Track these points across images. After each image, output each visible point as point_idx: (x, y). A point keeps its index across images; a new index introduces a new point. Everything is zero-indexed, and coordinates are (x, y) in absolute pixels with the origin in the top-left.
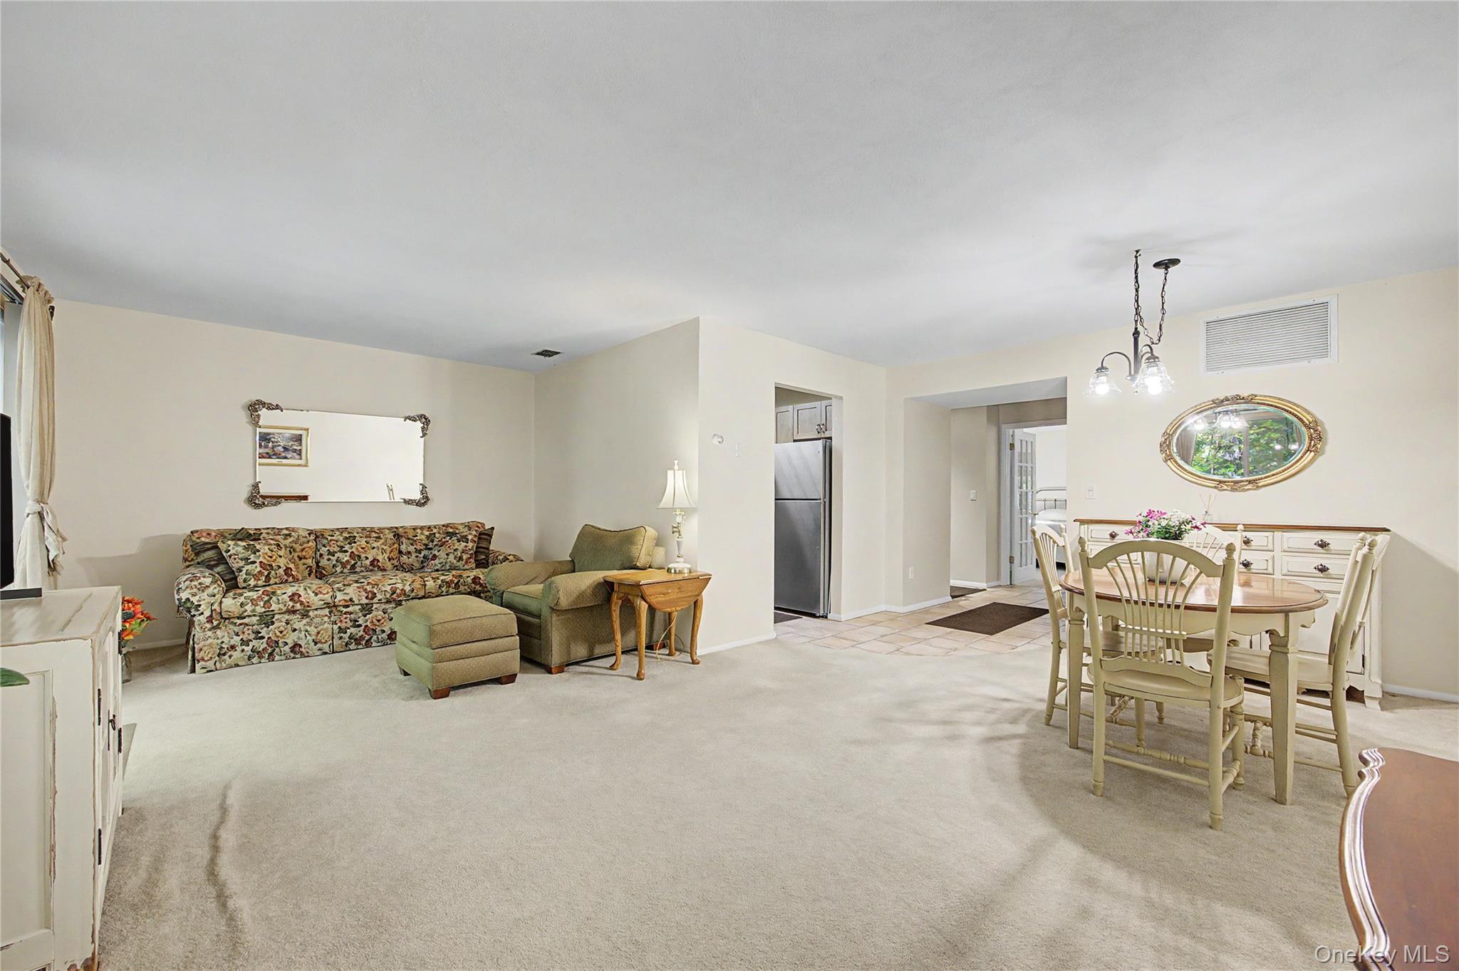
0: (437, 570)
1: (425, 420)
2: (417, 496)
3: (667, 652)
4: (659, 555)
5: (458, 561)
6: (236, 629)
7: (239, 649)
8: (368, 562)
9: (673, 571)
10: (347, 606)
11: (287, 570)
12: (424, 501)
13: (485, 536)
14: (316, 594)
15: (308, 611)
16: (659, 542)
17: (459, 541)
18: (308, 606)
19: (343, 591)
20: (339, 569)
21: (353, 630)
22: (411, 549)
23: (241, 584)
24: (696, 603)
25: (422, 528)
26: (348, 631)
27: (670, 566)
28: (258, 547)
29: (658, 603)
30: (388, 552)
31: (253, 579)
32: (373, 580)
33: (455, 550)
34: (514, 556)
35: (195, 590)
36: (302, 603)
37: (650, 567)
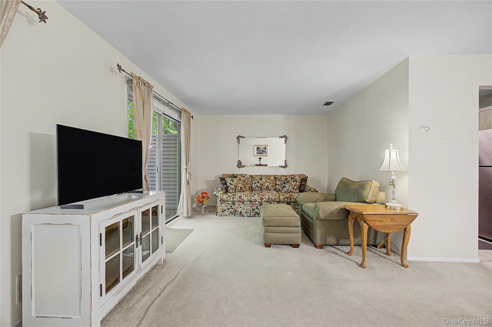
0: (286, 192)
1: (285, 137)
2: (284, 165)
3: (385, 252)
4: (382, 196)
5: (293, 189)
6: (227, 205)
7: (227, 210)
8: (265, 187)
9: (389, 207)
10: (255, 202)
11: (241, 188)
12: (285, 166)
13: (304, 180)
14: (246, 197)
15: (244, 202)
16: (381, 189)
17: (294, 182)
18: (244, 200)
19: (254, 196)
20: (257, 189)
21: (256, 210)
22: (279, 183)
23: (229, 191)
24: (405, 229)
25: (283, 176)
26: (255, 210)
27: (387, 204)
28: (234, 180)
29: (375, 226)
30: (272, 184)
31: (231, 190)
32: (263, 194)
33: (292, 185)
34: (314, 189)
35: (217, 192)
36: (242, 199)
37: (375, 202)
